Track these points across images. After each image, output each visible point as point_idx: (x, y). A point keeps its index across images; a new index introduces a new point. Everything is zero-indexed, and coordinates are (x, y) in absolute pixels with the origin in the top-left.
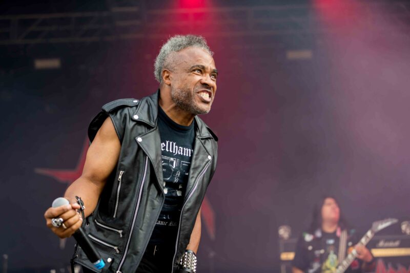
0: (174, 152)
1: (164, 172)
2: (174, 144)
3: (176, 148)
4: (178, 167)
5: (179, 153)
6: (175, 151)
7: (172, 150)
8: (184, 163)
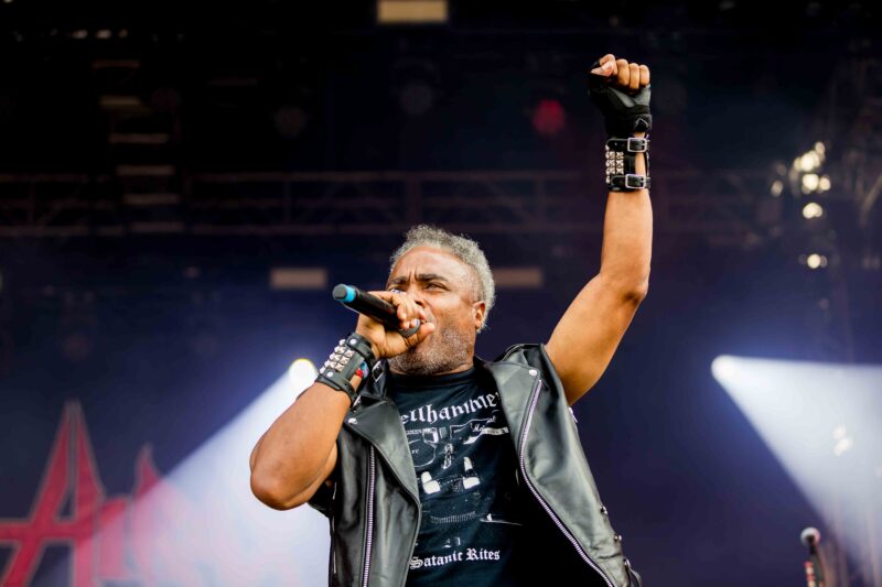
0: (429, 420)
1: (414, 456)
2: (429, 407)
3: (432, 414)
4: (445, 440)
5: (442, 417)
6: (432, 418)
7: (425, 416)
8: (456, 428)
